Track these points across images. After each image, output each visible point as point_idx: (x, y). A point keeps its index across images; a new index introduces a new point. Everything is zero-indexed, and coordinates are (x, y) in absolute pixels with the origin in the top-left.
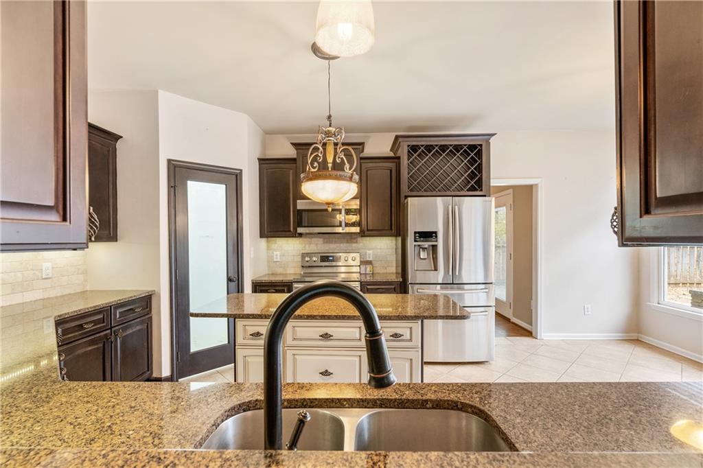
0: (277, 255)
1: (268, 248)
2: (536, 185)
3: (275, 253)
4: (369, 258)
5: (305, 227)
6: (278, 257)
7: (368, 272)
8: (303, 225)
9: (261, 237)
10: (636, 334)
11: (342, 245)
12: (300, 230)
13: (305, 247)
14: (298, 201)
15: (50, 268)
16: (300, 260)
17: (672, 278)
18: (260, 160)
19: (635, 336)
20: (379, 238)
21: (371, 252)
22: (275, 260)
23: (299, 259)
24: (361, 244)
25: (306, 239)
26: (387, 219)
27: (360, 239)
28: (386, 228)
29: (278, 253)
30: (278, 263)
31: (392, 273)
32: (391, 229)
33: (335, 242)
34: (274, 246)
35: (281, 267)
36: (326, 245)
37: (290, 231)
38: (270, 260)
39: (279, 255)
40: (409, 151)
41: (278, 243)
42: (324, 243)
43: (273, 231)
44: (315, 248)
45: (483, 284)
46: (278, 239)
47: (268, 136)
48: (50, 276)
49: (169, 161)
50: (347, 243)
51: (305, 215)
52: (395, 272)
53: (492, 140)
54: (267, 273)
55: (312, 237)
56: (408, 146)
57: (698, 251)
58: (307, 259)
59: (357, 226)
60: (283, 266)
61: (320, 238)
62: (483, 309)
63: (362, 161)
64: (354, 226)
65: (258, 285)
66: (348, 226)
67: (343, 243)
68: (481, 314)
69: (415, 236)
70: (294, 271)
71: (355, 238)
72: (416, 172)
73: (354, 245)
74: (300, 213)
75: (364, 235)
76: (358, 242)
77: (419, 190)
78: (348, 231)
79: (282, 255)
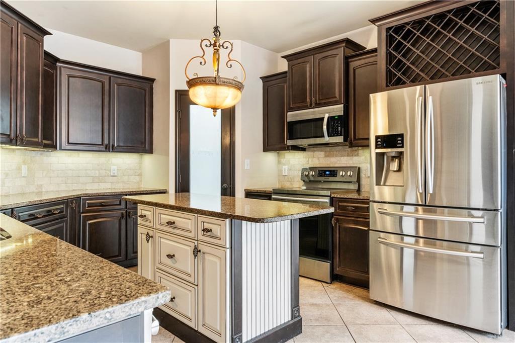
0: (285, 169)
1: (279, 162)
3: (284, 167)
5: (294, 139)
6: (286, 171)
13: (308, 161)
14: (288, 114)
15: (116, 170)
18: (263, 78)
22: (284, 174)
29: (286, 167)
30: (286, 178)
34: (283, 161)
36: (327, 158)
37: (285, 144)
38: (280, 174)
41: (286, 157)
42: (326, 156)
43: (272, 145)
45: (483, 210)
46: (286, 154)
47: (279, 54)
48: (116, 175)
49: (176, 91)
50: (348, 156)
51: (296, 127)
54: (277, 187)
58: (305, 173)
59: (341, 135)
60: (290, 180)
61: (321, 151)
62: (478, 248)
63: (350, 60)
64: (337, 136)
65: (250, 194)
66: (331, 136)
67: (344, 156)
68: (475, 256)
69: (377, 142)
70: (298, 185)
71: (356, 150)
72: (400, 61)
73: (355, 158)
74: (291, 124)
75: (351, 146)
76: (359, 154)
77: (404, 83)
78: (331, 142)
79: (290, 170)
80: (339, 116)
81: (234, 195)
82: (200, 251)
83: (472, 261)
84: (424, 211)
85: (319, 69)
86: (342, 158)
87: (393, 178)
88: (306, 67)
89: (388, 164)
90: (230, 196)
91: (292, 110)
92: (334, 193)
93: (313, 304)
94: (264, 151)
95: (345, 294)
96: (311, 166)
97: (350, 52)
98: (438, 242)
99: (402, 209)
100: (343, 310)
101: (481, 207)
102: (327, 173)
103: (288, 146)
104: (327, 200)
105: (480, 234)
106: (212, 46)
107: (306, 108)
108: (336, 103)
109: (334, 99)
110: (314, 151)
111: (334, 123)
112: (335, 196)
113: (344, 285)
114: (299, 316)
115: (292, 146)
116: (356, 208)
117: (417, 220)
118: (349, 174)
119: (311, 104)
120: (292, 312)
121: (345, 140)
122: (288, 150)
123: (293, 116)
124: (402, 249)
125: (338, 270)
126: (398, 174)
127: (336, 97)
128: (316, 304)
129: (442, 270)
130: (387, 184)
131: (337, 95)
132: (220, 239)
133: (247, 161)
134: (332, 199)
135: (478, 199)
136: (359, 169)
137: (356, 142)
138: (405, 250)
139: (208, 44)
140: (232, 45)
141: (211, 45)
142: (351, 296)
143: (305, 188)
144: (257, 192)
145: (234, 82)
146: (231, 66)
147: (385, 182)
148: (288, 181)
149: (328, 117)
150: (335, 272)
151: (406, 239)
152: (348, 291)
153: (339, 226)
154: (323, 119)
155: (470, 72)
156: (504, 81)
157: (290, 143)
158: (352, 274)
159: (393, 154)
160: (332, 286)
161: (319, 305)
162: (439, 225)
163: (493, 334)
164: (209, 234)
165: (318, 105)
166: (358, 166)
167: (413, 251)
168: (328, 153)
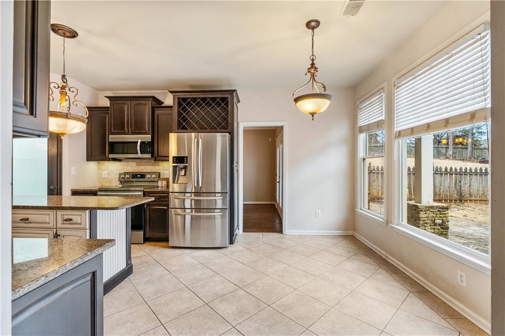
0: (105, 174)
1: (99, 169)
3: (103, 172)
4: (167, 176)
5: (114, 153)
6: (106, 175)
7: (163, 186)
10: (352, 232)
11: (148, 167)
13: (124, 168)
14: (110, 136)
16: (118, 177)
17: (437, 196)
18: (88, 108)
19: (350, 233)
21: (168, 172)
22: (103, 177)
24: (162, 167)
25: (125, 163)
27: (161, 163)
29: (106, 172)
30: (105, 179)
33: (144, 165)
34: (103, 167)
35: (107, 182)
36: (138, 167)
37: (106, 157)
38: (100, 177)
39: (106, 174)
41: (106, 165)
42: (137, 165)
44: (131, 169)
46: (106, 163)
47: (99, 92)
50: (152, 165)
54: (97, 186)
56: (179, 98)
57: (455, 177)
58: (123, 176)
59: (149, 153)
60: (109, 181)
61: (134, 162)
62: (219, 211)
63: (155, 109)
64: (147, 153)
65: (75, 193)
66: (142, 153)
67: (150, 165)
68: (217, 214)
69: (173, 160)
70: (116, 184)
72: (184, 117)
73: (157, 167)
74: (112, 144)
75: (155, 160)
76: (160, 165)
77: (186, 129)
78: (143, 157)
79: (108, 174)
80: (148, 142)
81: (61, 194)
82: (59, 235)
83: (216, 217)
84: (195, 195)
85: (134, 110)
87: (182, 180)
88: (124, 107)
89: (179, 171)
90: (57, 195)
91: (114, 134)
92: (145, 189)
93: (135, 257)
94: (87, 160)
95: (154, 248)
96: (125, 171)
97: (155, 104)
98: (202, 210)
99: (185, 195)
100: (155, 256)
101: (220, 192)
102: (138, 176)
103: (109, 158)
104: (141, 193)
105: (219, 205)
106: (60, 89)
107: (125, 134)
108: (146, 134)
109: (145, 131)
110: (128, 162)
111: (145, 146)
112: (147, 190)
113: (152, 243)
114: (131, 263)
115: (112, 158)
116: (160, 196)
117: (192, 200)
118: (153, 176)
119: (128, 132)
120: (127, 262)
121: (152, 156)
122: (109, 160)
123: (112, 138)
124: (185, 216)
125: (148, 235)
126: (184, 177)
127: (145, 130)
128: (137, 257)
129: (204, 223)
130: (178, 182)
131: (147, 128)
132: (80, 224)
133: (73, 169)
134: (144, 193)
135: (218, 188)
136: (159, 173)
137: (159, 158)
138: (186, 216)
139: (57, 86)
140: (77, 90)
141: (59, 87)
142: (157, 248)
143: (121, 186)
144: (84, 191)
145: (81, 118)
146: (76, 105)
147: (177, 181)
149: (141, 142)
150: (146, 236)
151: (187, 210)
152: (155, 245)
153: (149, 209)
154: (137, 142)
155: (216, 129)
156: (230, 136)
157: (111, 156)
158: (158, 235)
159: (182, 167)
160: (144, 245)
161: (139, 257)
162: (202, 202)
163: (225, 247)
164: (71, 222)
165: (133, 133)
166: (159, 171)
167: (190, 216)
168: (138, 163)
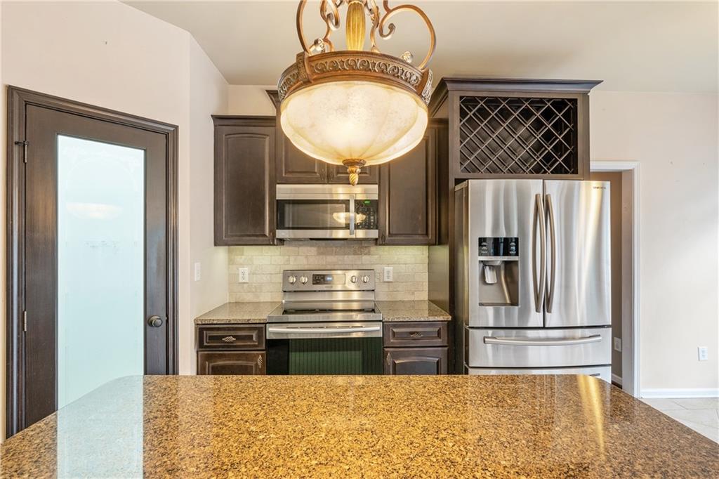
0: (244, 273)
1: (231, 262)
2: (630, 172)
3: (241, 269)
4: (388, 278)
5: (289, 228)
6: (246, 276)
8: (287, 226)
9: (216, 244)
12: (281, 234)
13: (288, 260)
14: (278, 186)
16: (281, 281)
18: (216, 118)
20: (404, 247)
21: (391, 268)
22: (241, 281)
23: (279, 279)
24: (376, 256)
25: (291, 248)
26: (420, 218)
27: (373, 249)
28: (420, 232)
29: (246, 269)
30: (245, 285)
31: (424, 301)
32: (427, 234)
33: (337, 254)
34: (239, 259)
36: (321, 257)
37: (265, 235)
38: (233, 280)
39: (247, 273)
40: (461, 108)
41: (246, 254)
42: (319, 254)
43: (236, 236)
44: (305, 262)
46: (246, 248)
47: (231, 87)
49: (10, 88)
50: (354, 254)
51: (288, 209)
52: (427, 298)
53: (593, 93)
54: (228, 301)
55: (300, 246)
56: (461, 98)
58: (292, 279)
59: (375, 228)
60: (254, 290)
61: (311, 246)
64: (368, 229)
66: (360, 229)
67: (348, 254)
71: (366, 247)
73: (365, 258)
75: (385, 244)
76: (372, 253)
79: (252, 273)
80: (371, 201)
86: (346, 256)
91: (285, 181)
102: (327, 278)
104: (378, 327)
108: (367, 182)
126: (491, 287)
131: (368, 170)
133: (197, 266)
134: (384, 325)
144: (229, 322)
148: (249, 292)
149: (356, 201)
154: (346, 202)
168: (322, 250)
